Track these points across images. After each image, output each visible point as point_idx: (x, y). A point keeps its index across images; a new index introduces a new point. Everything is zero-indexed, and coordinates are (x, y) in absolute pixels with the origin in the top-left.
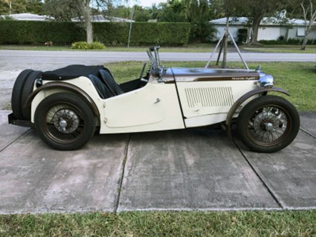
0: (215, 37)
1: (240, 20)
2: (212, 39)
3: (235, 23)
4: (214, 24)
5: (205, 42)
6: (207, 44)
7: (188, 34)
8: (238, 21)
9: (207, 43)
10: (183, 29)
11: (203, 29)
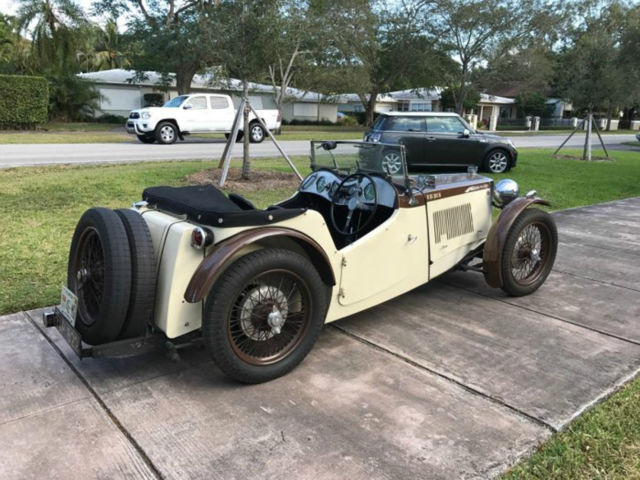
0: (99, 109)
1: (150, 78)
2: (93, 113)
3: (142, 83)
4: (94, 83)
5: (79, 120)
6: (85, 124)
7: (45, 101)
8: (146, 78)
9: (85, 121)
10: (32, 91)
11: (72, 92)
